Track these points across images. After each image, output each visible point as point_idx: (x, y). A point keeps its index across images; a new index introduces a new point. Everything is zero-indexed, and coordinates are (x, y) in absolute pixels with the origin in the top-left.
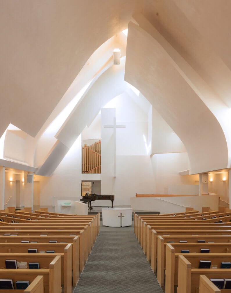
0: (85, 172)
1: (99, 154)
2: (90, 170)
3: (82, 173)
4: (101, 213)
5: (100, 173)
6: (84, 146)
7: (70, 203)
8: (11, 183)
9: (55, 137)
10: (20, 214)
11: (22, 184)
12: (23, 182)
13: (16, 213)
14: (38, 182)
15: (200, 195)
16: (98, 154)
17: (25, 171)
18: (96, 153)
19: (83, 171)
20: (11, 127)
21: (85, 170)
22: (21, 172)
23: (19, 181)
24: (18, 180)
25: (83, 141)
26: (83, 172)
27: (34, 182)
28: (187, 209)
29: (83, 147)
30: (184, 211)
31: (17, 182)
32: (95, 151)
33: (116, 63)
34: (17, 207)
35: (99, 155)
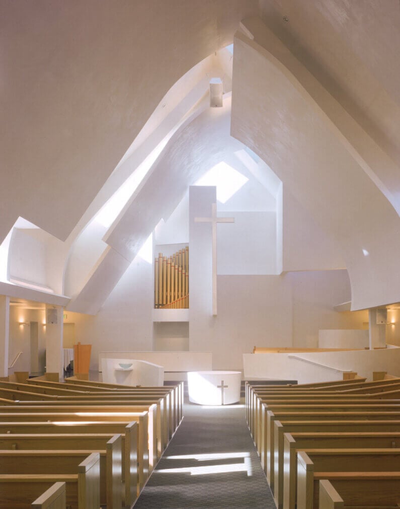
0: (160, 306)
1: (186, 271)
2: (169, 303)
3: (155, 308)
4: (186, 383)
5: (188, 308)
6: (157, 257)
7: (130, 365)
8: (22, 327)
9: (102, 239)
10: (37, 385)
11: (42, 328)
12: (44, 325)
13: (29, 382)
14: (71, 324)
15: (370, 349)
16: (184, 271)
17: (47, 304)
18: (180, 269)
19: (157, 303)
20: (21, 223)
21: (161, 303)
22: (40, 306)
23: (37, 323)
24: (35, 321)
25: (157, 247)
26: (157, 306)
27: (65, 324)
28: (346, 375)
29: (155, 259)
30: (340, 378)
31: (33, 325)
32: (179, 266)
33: (215, 103)
34: (32, 373)
35: (185, 274)
